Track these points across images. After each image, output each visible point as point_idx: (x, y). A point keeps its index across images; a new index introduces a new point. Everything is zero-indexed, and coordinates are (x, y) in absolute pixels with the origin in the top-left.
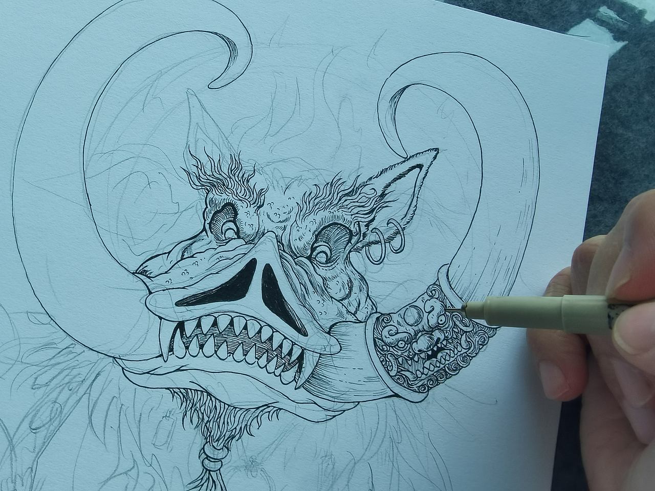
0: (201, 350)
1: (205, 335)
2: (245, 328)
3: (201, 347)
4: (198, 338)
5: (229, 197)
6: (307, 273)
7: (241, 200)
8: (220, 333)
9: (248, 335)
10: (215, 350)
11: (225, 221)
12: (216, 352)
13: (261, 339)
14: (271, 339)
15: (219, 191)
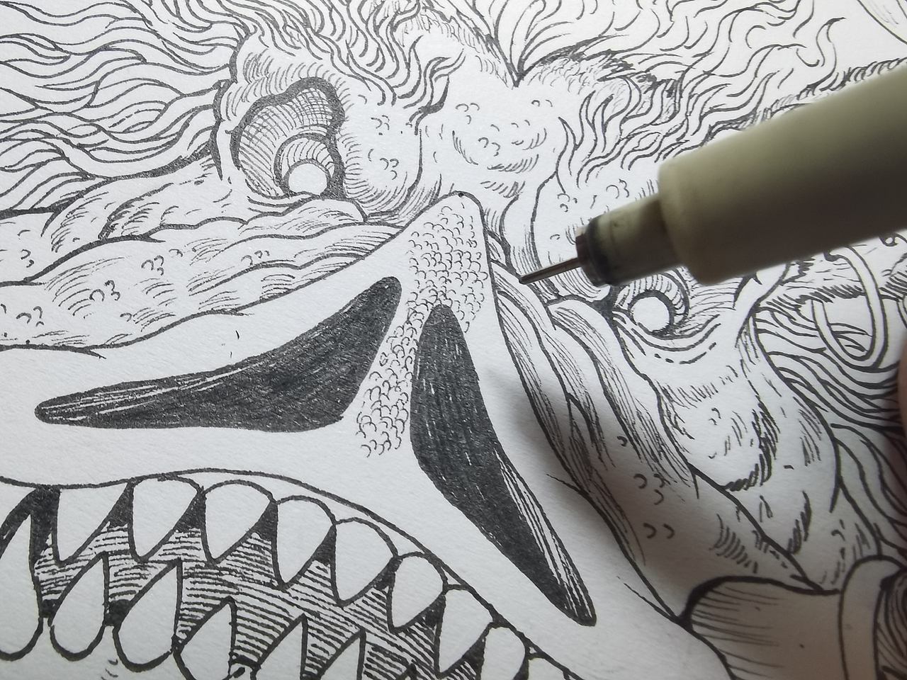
0: (109, 630)
1: (143, 562)
2: (326, 552)
3: (116, 613)
4: (107, 568)
5: (319, 62)
6: (595, 361)
7: (363, 79)
8: (212, 562)
9: (334, 587)
10: (175, 638)
11: (295, 132)
12: (177, 647)
13: (389, 615)
14: (433, 616)
15: (287, 39)
